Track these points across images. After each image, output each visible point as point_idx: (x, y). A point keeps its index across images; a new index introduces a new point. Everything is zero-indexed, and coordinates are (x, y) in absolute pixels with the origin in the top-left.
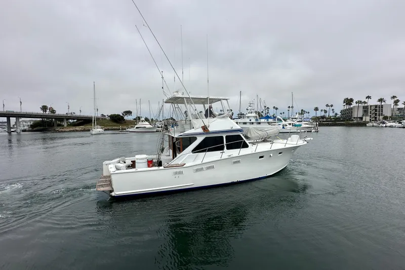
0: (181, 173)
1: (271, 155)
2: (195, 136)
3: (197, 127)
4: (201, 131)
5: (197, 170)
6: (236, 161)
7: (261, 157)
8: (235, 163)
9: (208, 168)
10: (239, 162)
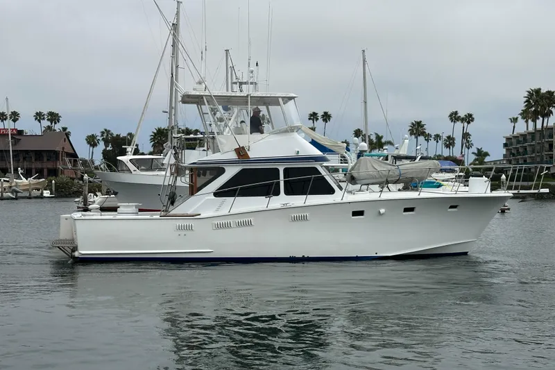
0: (190, 228)
1: (382, 211)
2: (221, 166)
3: (226, 149)
4: (233, 156)
5: (219, 227)
6: (300, 217)
7: (355, 214)
8: (295, 219)
9: (240, 225)
10: (304, 218)
